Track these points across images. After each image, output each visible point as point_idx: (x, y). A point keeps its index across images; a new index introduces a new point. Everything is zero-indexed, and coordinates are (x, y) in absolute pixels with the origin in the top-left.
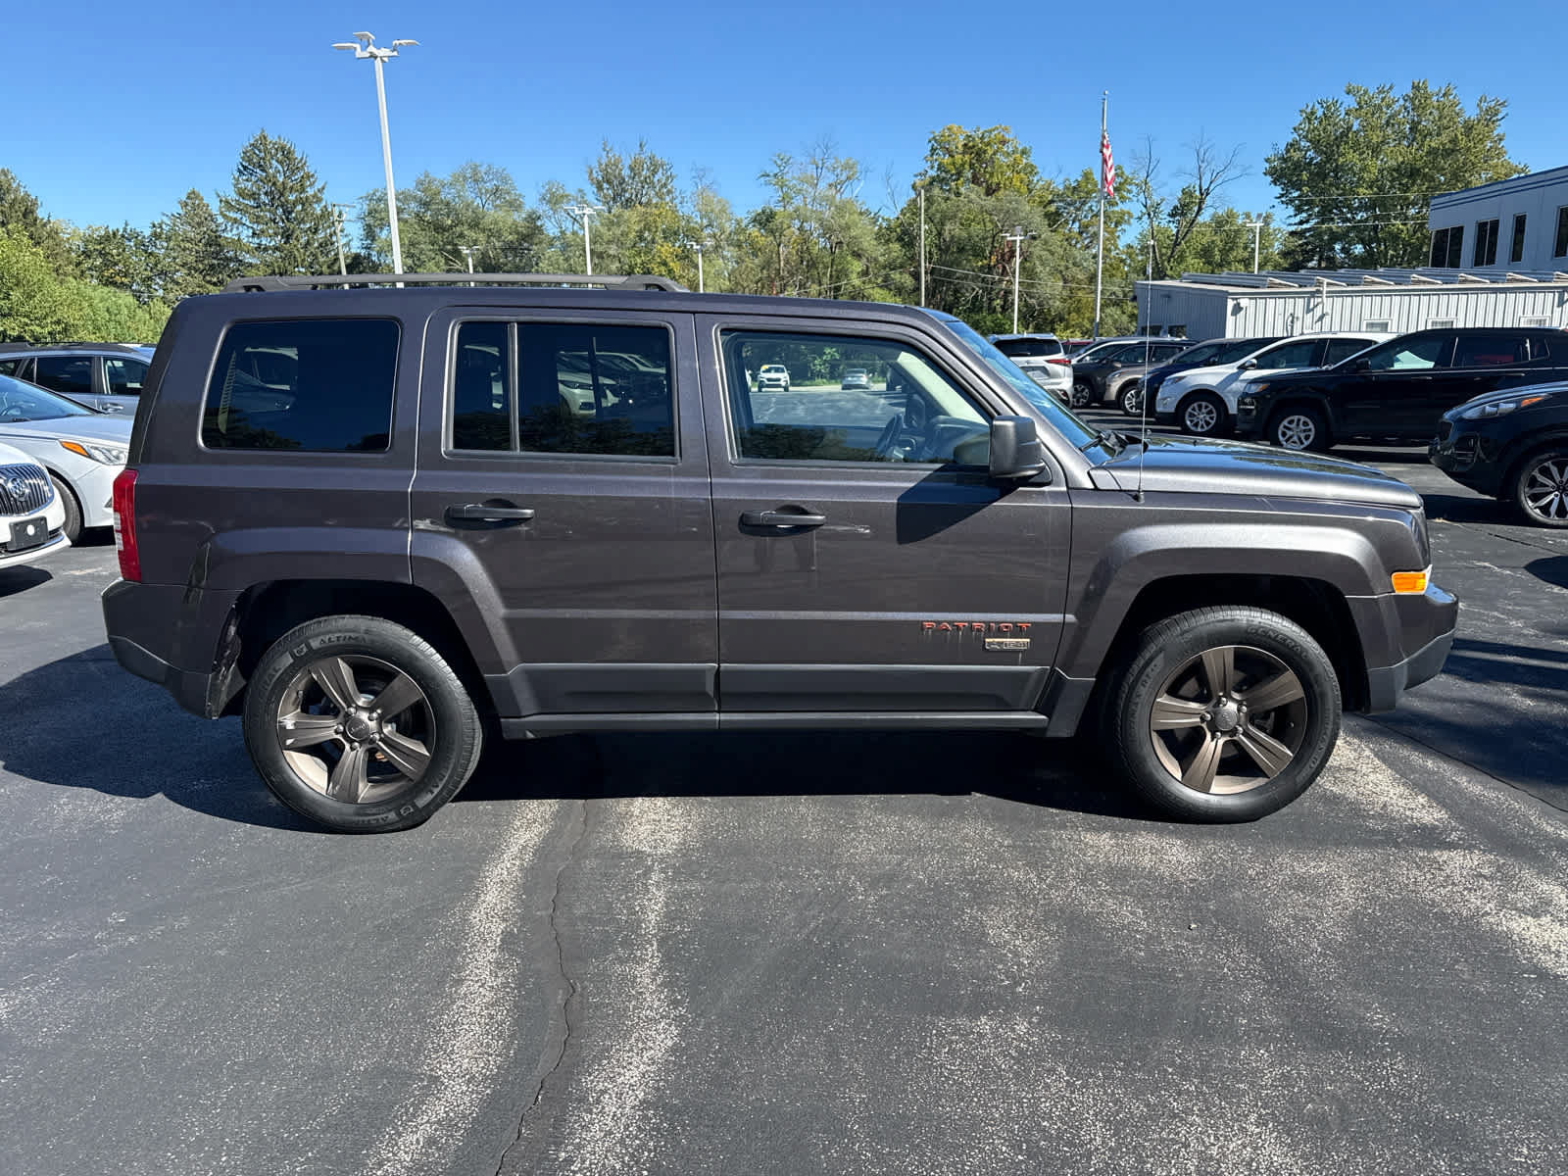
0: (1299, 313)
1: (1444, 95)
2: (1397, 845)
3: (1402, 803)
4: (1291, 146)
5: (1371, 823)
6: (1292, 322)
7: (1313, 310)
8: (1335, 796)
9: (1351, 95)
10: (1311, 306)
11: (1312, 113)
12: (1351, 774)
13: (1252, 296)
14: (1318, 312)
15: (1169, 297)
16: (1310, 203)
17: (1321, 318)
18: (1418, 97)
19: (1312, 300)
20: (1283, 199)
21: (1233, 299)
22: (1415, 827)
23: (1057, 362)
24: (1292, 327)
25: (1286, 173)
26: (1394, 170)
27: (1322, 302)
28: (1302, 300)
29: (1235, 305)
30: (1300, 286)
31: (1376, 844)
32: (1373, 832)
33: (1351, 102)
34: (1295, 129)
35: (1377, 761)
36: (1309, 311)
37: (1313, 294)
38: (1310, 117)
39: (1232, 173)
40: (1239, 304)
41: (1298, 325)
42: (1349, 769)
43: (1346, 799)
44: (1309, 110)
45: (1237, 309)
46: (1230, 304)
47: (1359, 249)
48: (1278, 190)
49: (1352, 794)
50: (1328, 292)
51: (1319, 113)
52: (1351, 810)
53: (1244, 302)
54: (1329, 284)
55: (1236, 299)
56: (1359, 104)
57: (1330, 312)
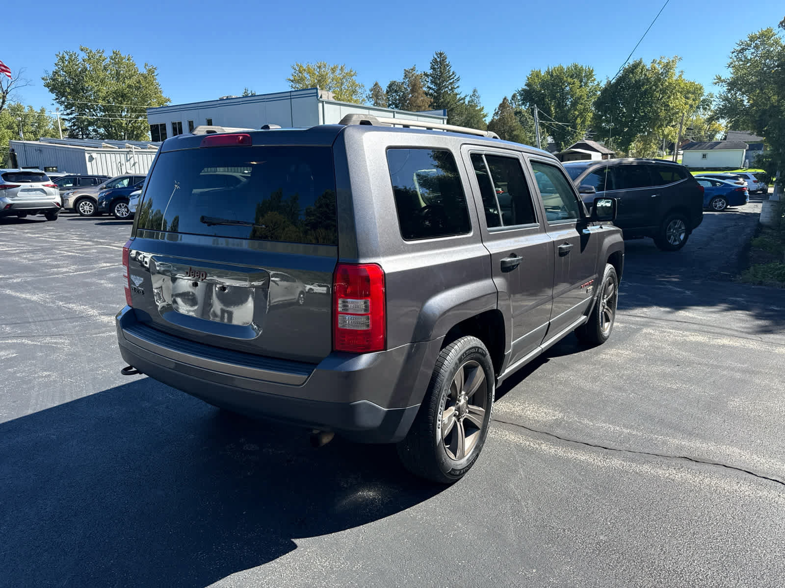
0: (123, 162)
1: (128, 60)
4: (55, 73)
6: (121, 166)
7: (129, 160)
9: (83, 52)
10: (128, 159)
11: (64, 57)
13: (99, 152)
14: (132, 162)
15: (40, 151)
16: (72, 105)
17: (134, 164)
18: (116, 59)
19: (128, 155)
20: (58, 101)
21: (88, 153)
23: (47, 186)
24: (121, 169)
25: (56, 87)
26: (114, 93)
27: (133, 157)
28: (123, 155)
29: (89, 157)
30: (119, 148)
33: (82, 55)
34: (56, 64)
36: (127, 161)
37: (128, 152)
38: (62, 59)
39: (21, 83)
40: (92, 156)
41: (124, 168)
44: (61, 55)
45: (91, 159)
46: (87, 156)
47: (102, 131)
48: (54, 96)
50: (135, 152)
51: (67, 58)
53: (94, 155)
54: (135, 148)
55: (90, 153)
56: (89, 57)
57: (137, 161)
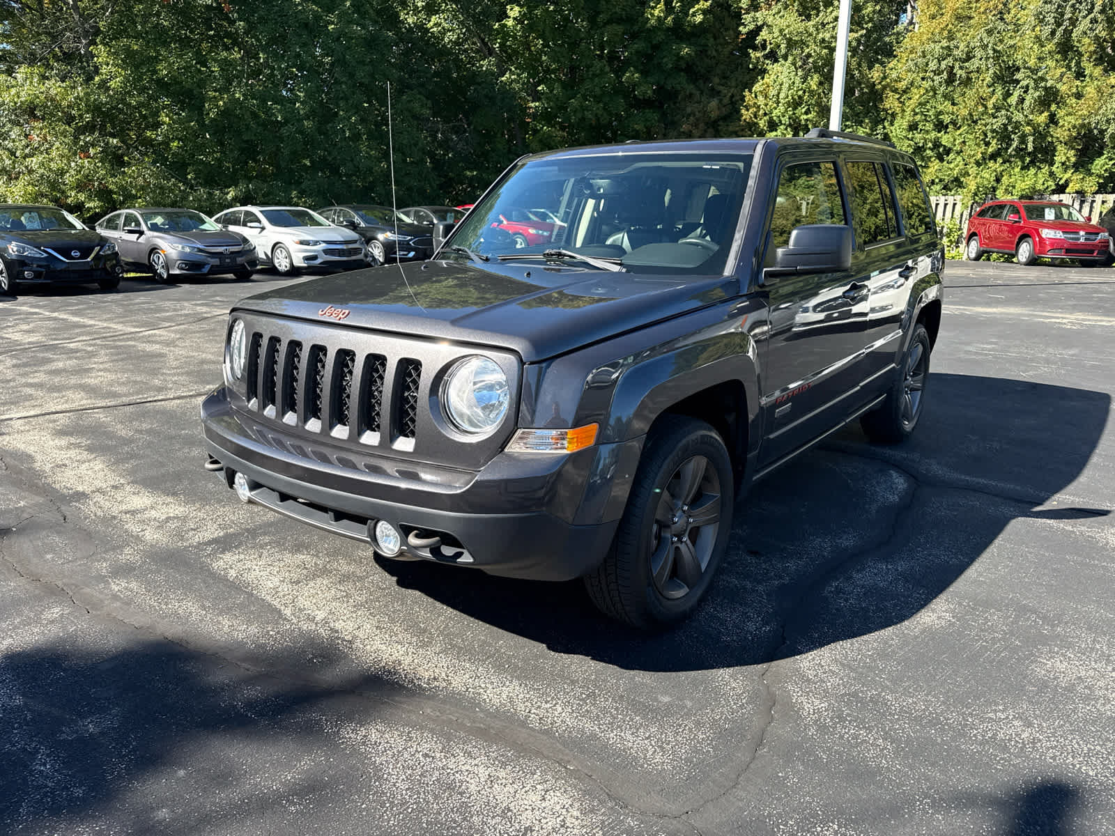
2: (247, 530)
3: (248, 564)
5: (267, 539)
8: (298, 551)
12: (295, 577)
22: (236, 547)
31: (260, 527)
32: (265, 534)
35: (276, 603)
42: (298, 582)
43: (290, 552)
49: (288, 557)
52: (283, 544)
